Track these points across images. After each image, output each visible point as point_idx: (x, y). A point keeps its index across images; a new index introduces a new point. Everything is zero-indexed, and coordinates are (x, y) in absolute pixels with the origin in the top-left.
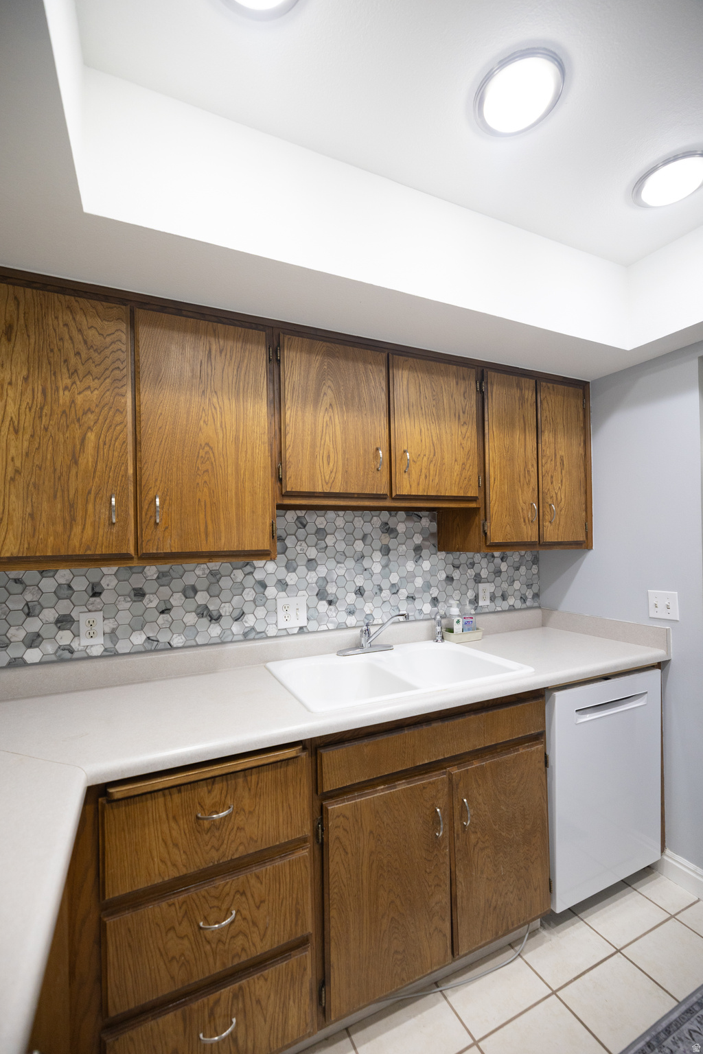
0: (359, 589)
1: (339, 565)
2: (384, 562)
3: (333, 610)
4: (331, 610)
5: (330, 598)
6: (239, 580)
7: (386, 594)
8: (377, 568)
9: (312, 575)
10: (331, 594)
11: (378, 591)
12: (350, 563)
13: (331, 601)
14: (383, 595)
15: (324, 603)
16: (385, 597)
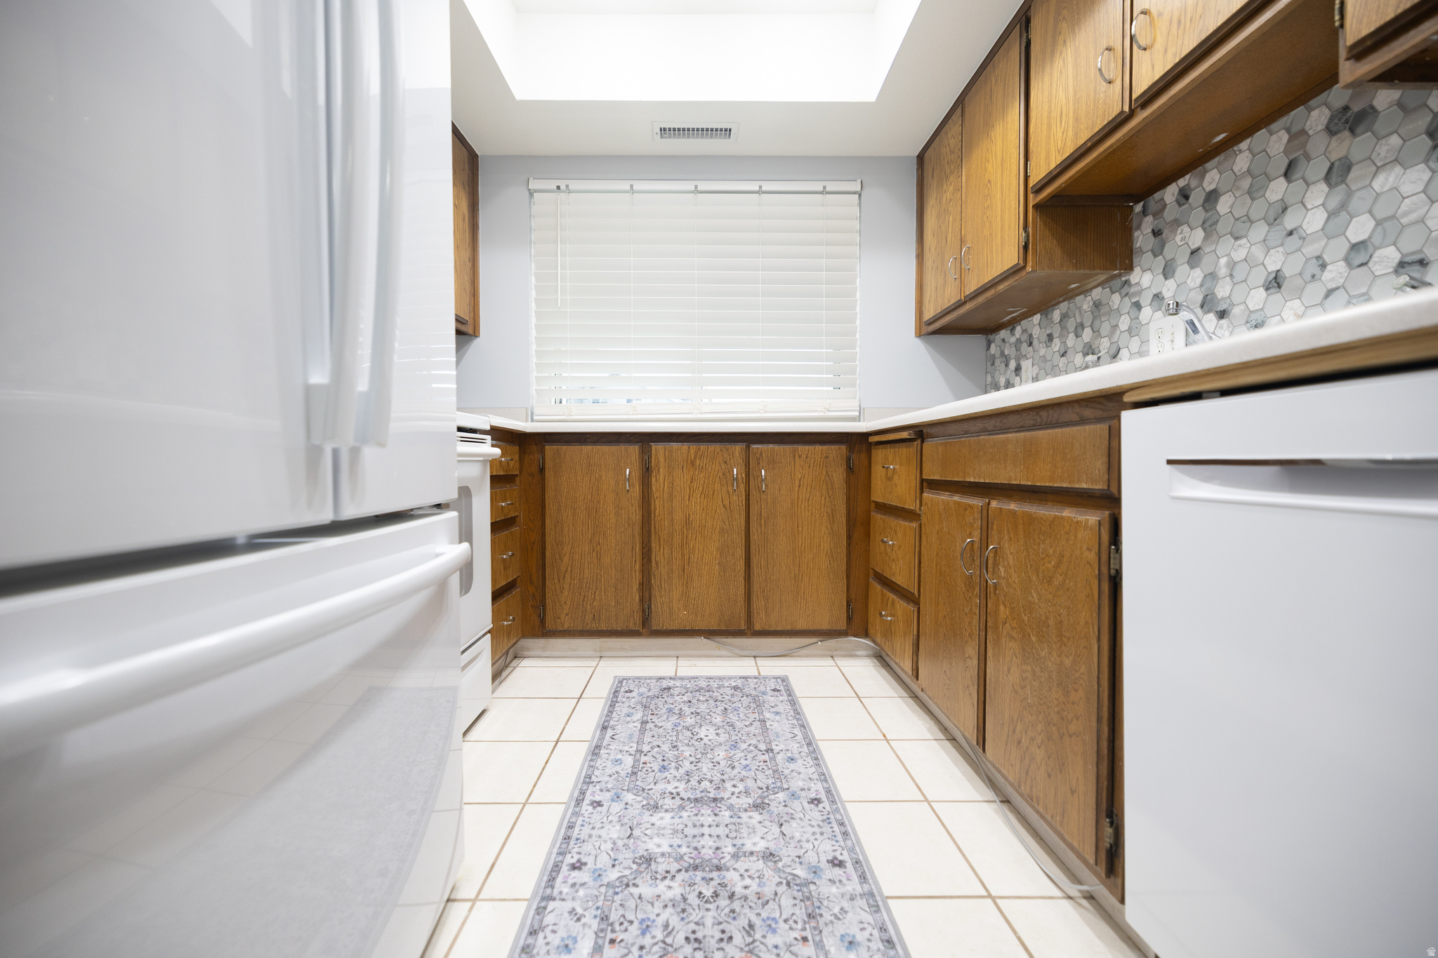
0: (1275, 278)
1: (1238, 242)
2: (1334, 203)
3: (1225, 326)
4: (1222, 328)
5: (1221, 307)
6: (1116, 307)
7: (1336, 272)
8: (1314, 220)
9: (1196, 275)
10: (1223, 299)
11: (1317, 271)
12: (1259, 231)
13: (1224, 311)
14: (1327, 275)
15: (1211, 316)
16: (1332, 280)
